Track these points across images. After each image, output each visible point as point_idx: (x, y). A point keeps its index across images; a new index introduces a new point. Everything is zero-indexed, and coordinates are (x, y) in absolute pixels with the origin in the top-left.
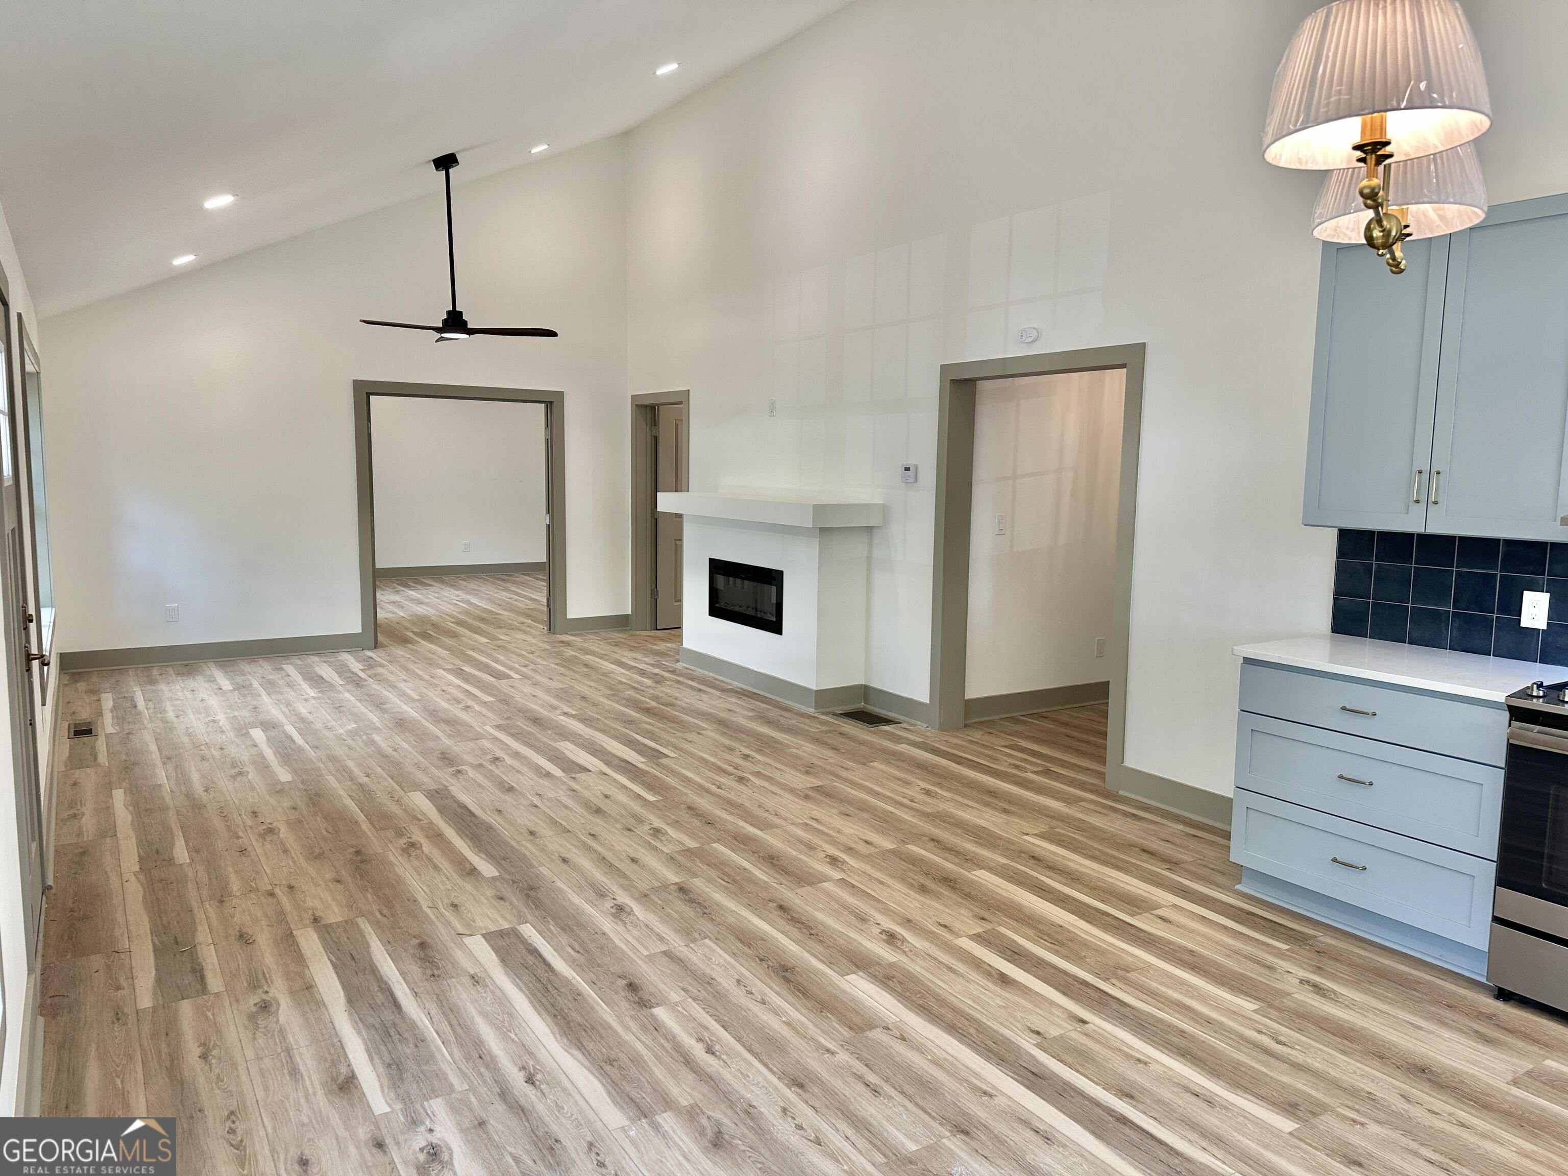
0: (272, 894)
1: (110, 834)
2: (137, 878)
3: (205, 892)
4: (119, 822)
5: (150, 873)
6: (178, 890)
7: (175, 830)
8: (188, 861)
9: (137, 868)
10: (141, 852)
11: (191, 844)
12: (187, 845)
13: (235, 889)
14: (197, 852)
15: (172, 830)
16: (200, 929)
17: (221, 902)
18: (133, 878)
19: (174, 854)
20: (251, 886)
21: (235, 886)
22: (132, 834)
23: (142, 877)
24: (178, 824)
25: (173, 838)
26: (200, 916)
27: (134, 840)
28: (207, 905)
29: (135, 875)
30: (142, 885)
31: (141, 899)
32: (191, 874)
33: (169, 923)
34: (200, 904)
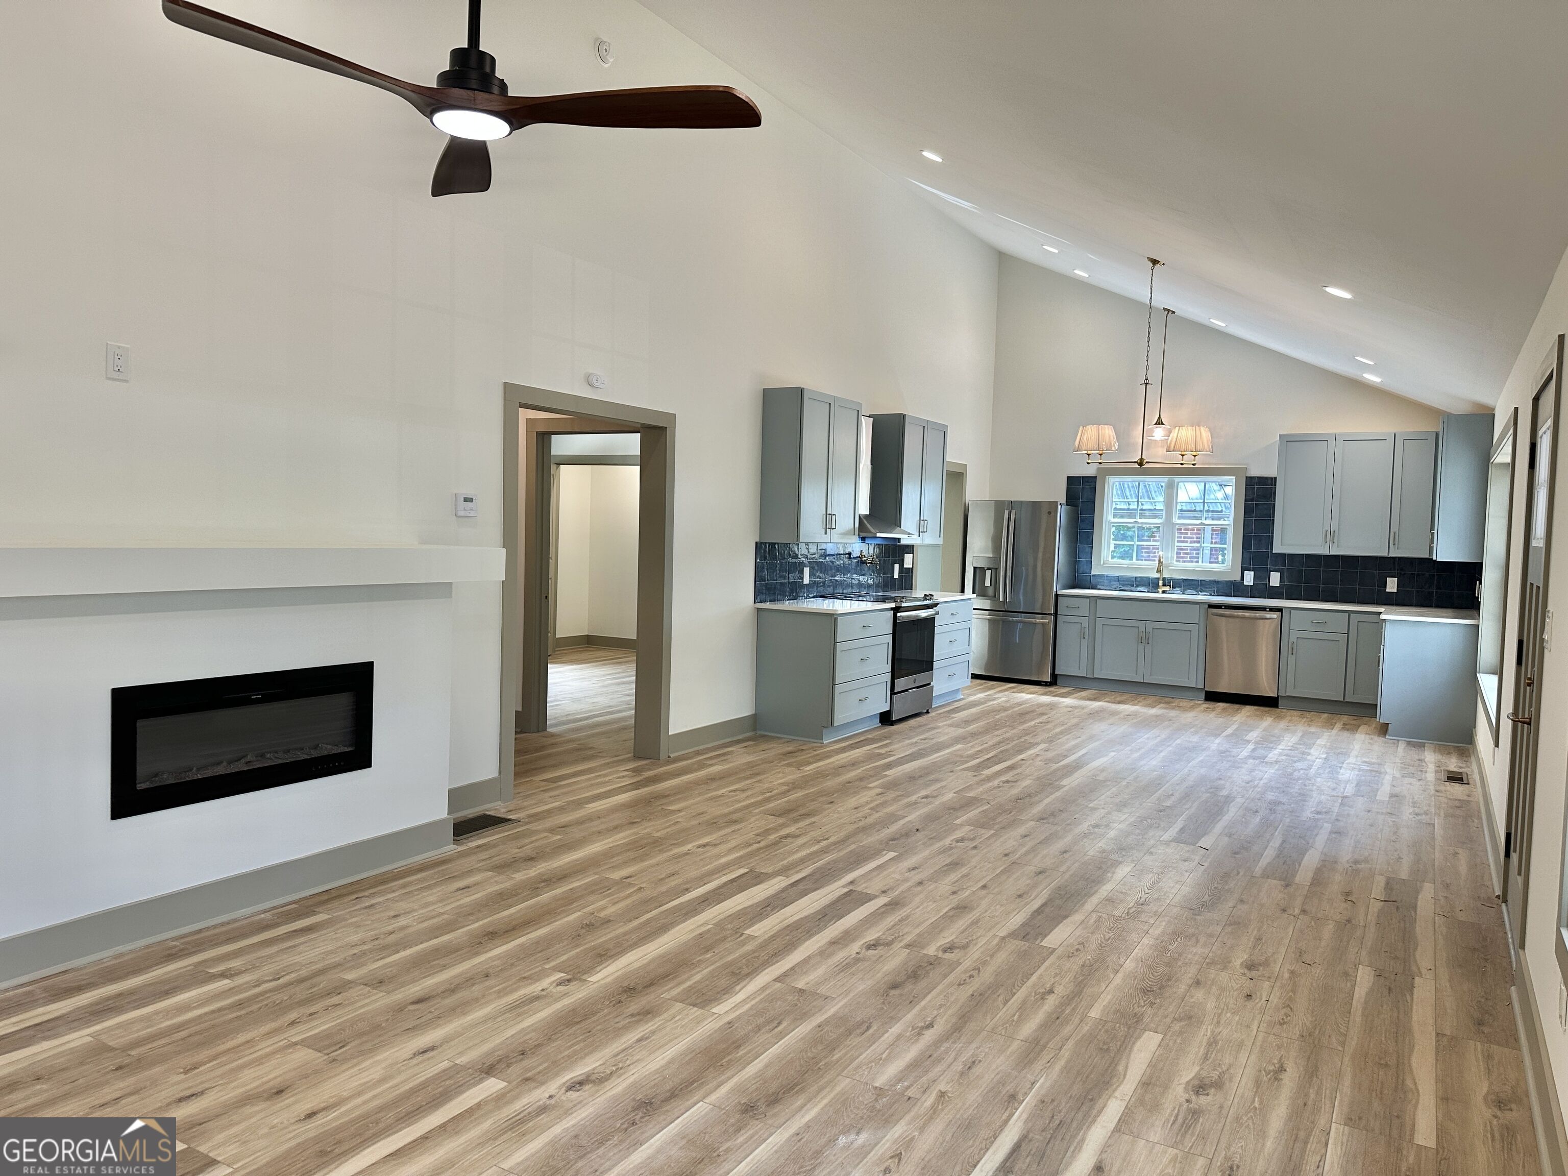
0: (1304, 911)
1: (1445, 1039)
2: (1419, 968)
3: (1359, 933)
4: (1431, 1058)
5: (1404, 970)
6: (1382, 943)
7: (1359, 1013)
8: (1361, 967)
9: (1417, 980)
10: (1408, 996)
11: (1349, 984)
12: (1354, 986)
13: (1331, 926)
14: (1346, 974)
15: (1363, 1015)
16: (1376, 910)
17: (1349, 921)
18: (1424, 971)
19: (1372, 979)
20: (1315, 923)
21: (1328, 930)
22: (1416, 1027)
23: (1414, 968)
24: (1352, 1017)
25: (1366, 1002)
26: (1372, 918)
27: (1415, 1018)
28: (1362, 923)
29: (1420, 973)
30: (1416, 961)
31: (1419, 948)
32: (1364, 953)
33: (1399, 922)
34: (1367, 925)
